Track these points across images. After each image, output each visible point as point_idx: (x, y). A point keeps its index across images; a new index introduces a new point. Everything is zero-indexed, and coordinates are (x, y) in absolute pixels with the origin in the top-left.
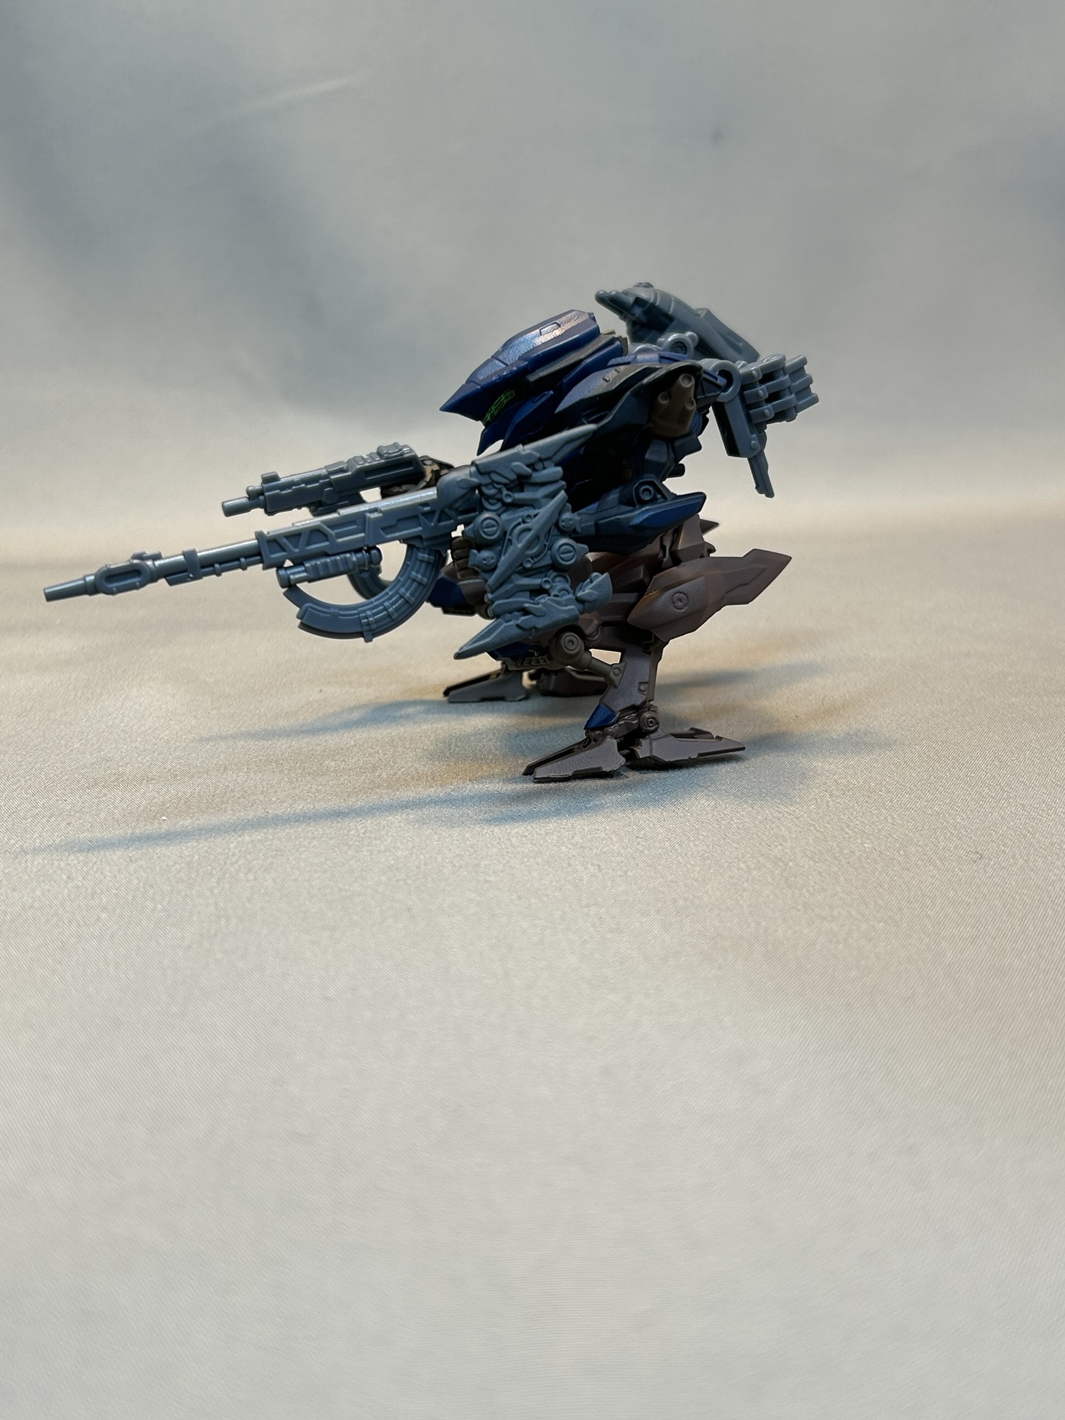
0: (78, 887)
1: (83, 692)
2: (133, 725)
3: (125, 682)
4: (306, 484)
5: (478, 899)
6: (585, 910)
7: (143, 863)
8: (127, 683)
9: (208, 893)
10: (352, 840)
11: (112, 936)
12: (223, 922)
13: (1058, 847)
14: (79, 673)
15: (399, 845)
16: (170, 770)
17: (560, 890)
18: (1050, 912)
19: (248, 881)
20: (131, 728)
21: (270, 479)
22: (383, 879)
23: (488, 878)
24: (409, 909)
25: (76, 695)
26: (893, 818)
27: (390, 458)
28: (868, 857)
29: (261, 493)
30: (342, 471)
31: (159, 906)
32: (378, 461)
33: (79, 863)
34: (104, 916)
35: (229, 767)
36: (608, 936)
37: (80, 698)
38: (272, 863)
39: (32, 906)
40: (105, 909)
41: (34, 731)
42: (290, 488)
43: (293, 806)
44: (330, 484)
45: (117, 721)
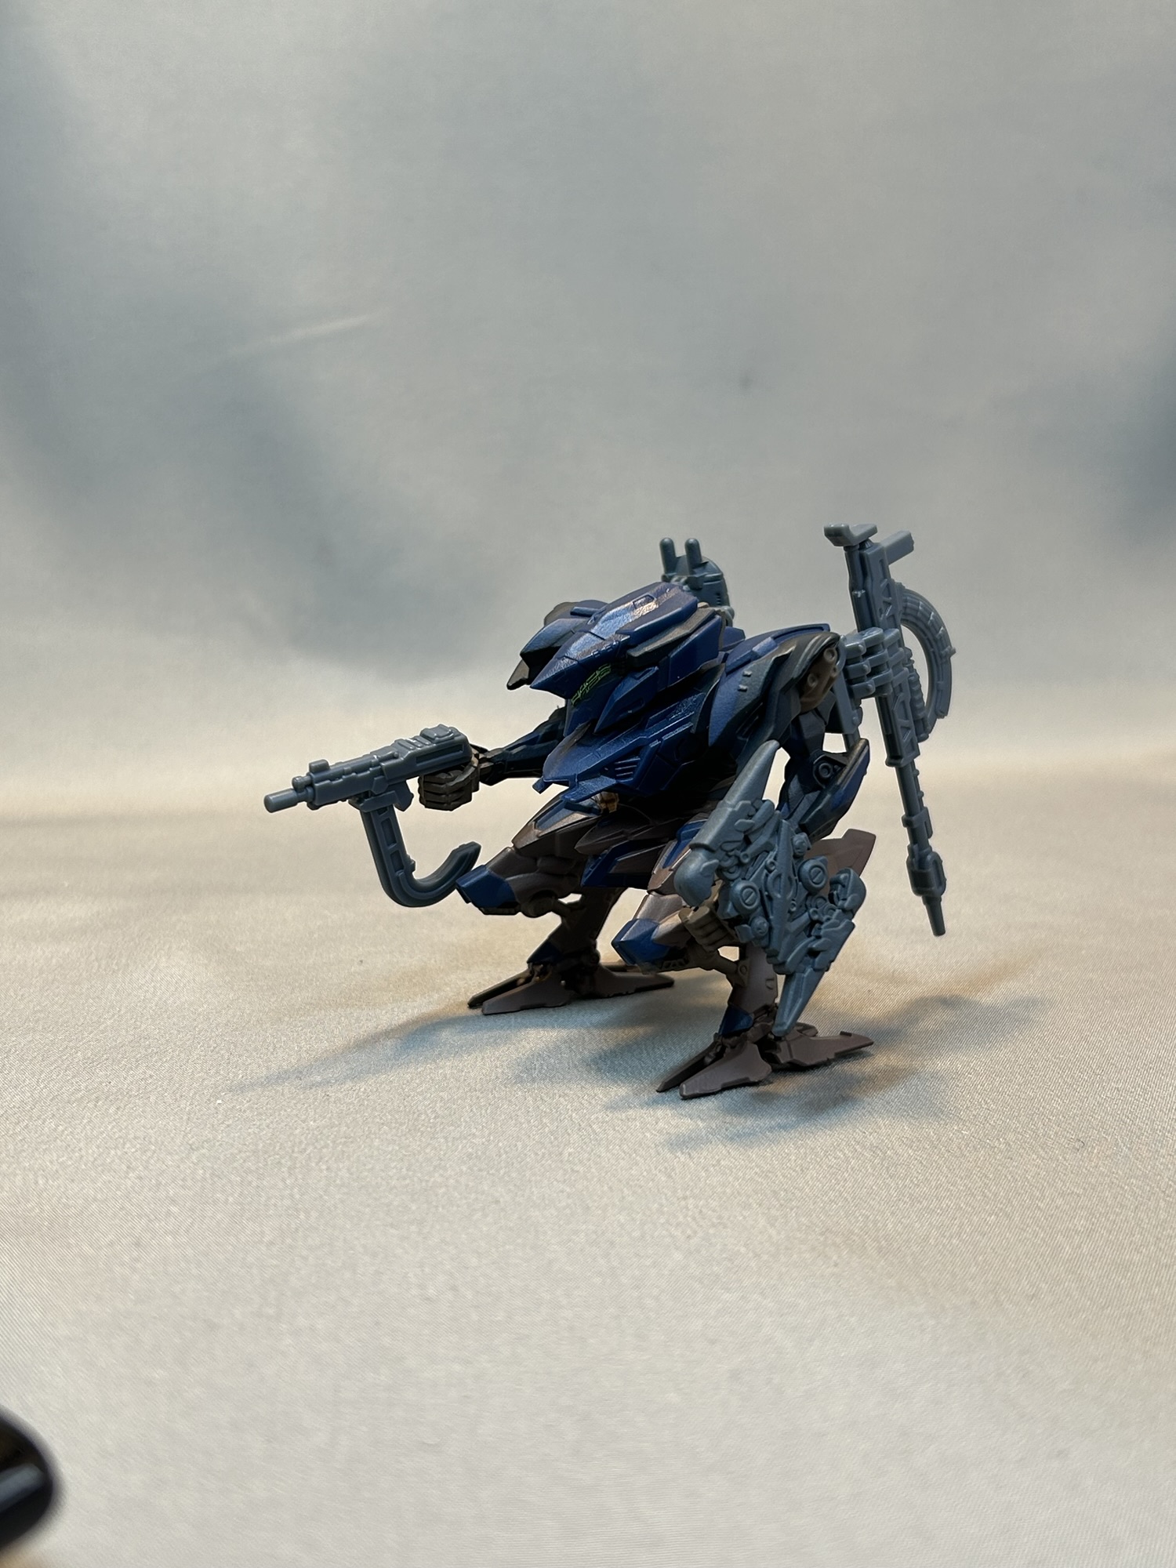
0: (140, 1178)
1: (108, 962)
2: (167, 999)
3: (151, 953)
4: (357, 773)
5: (568, 1190)
6: (683, 1203)
7: (204, 1151)
8: (154, 952)
9: (281, 1185)
10: (423, 1125)
11: (187, 1231)
12: (302, 1216)
13: (1160, 1134)
14: (99, 942)
15: (474, 1130)
16: (215, 1048)
17: (653, 1180)
18: (1162, 1204)
19: (321, 1171)
20: (165, 1002)
21: (320, 769)
22: (464, 1169)
23: (576, 1168)
24: (497, 1202)
25: (99, 966)
26: (986, 1103)
27: (443, 741)
28: (967, 1145)
29: (310, 784)
30: (393, 757)
31: (231, 1199)
32: (428, 745)
33: (136, 1151)
34: (174, 1209)
35: (278, 1046)
36: (711, 1231)
37: (105, 970)
38: (343, 1152)
39: (95, 1200)
40: (173, 1201)
41: (61, 1006)
42: (340, 778)
43: (354, 1088)
44: (381, 772)
45: (149, 995)
